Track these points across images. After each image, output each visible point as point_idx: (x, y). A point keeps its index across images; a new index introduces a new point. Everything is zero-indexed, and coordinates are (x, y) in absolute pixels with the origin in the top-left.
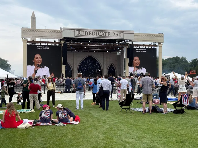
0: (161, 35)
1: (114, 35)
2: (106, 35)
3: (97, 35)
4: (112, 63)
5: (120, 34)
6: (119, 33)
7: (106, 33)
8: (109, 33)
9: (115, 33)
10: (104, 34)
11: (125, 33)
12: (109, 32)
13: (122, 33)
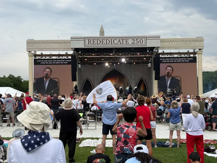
0: (200, 40)
1: (134, 42)
2: (123, 43)
3: (111, 43)
4: (142, 77)
5: (141, 40)
6: (139, 39)
7: (123, 40)
8: (127, 40)
9: (135, 39)
10: (120, 42)
11: (147, 38)
12: (127, 38)
13: (144, 40)
